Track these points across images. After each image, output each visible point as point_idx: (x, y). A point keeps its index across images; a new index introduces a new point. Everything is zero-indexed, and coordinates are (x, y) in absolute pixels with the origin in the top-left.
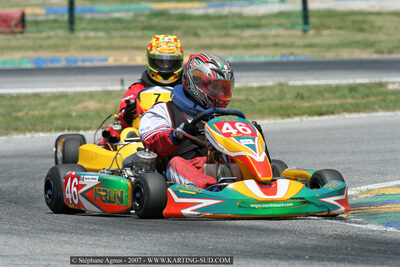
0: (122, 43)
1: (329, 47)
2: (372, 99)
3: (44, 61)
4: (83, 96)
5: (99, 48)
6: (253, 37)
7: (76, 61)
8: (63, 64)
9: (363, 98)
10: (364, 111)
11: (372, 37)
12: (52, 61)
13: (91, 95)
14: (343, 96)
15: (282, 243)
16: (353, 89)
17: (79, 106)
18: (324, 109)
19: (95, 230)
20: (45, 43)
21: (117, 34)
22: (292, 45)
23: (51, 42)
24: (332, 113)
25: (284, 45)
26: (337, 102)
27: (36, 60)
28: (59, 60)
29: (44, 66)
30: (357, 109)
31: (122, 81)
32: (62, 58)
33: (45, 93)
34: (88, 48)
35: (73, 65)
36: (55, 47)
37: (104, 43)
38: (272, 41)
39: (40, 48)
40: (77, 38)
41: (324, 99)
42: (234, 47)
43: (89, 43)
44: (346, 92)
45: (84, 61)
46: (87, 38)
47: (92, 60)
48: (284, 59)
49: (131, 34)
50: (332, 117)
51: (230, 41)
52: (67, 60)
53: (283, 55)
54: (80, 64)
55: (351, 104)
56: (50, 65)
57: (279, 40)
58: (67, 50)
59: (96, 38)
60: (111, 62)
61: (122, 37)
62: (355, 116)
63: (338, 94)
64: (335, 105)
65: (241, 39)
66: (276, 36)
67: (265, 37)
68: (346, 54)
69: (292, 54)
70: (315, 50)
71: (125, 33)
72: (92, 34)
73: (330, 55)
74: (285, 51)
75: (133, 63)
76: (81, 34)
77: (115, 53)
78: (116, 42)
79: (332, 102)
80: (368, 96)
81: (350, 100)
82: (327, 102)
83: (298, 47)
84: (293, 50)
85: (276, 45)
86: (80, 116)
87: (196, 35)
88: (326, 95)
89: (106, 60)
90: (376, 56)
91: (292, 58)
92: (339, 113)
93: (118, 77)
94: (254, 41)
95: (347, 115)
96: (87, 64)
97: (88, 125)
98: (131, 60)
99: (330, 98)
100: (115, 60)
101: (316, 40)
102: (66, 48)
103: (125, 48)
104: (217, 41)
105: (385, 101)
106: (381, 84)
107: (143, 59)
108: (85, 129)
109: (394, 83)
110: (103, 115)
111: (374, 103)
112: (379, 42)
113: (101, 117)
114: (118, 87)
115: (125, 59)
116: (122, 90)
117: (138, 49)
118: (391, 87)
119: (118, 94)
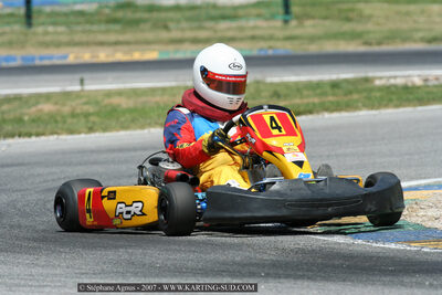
0: (84, 38)
1: (312, 39)
2: (355, 96)
4: (39, 98)
5: (58, 45)
6: (229, 29)
7: (33, 59)
8: (18, 63)
9: (346, 95)
10: (346, 111)
11: (359, 27)
12: (7, 59)
13: (48, 97)
14: (324, 94)
15: (238, 259)
16: (335, 85)
17: (33, 109)
18: (302, 109)
19: (34, 248)
21: (79, 28)
22: (271, 38)
23: (6, 38)
24: (310, 112)
25: (262, 38)
26: (316, 100)
28: (14, 59)
30: (337, 107)
31: (82, 82)
32: (18, 57)
34: (46, 45)
35: (30, 63)
36: (10, 44)
37: (64, 38)
38: (250, 33)
40: (35, 34)
41: (302, 97)
42: (206, 41)
43: (48, 38)
44: (328, 89)
45: (42, 58)
46: (46, 33)
47: (50, 58)
48: (262, 53)
49: (95, 27)
50: (310, 117)
51: (203, 34)
52: (23, 58)
53: (261, 49)
54: (38, 62)
55: (332, 102)
56: (4, 64)
57: (258, 33)
58: (23, 47)
59: (56, 33)
60: (71, 59)
61: (84, 32)
62: (335, 115)
63: (318, 91)
64: (314, 104)
65: (215, 31)
66: (255, 28)
67: (241, 29)
68: (330, 47)
69: (270, 48)
70: (296, 42)
71: (88, 27)
72: (51, 29)
73: (313, 48)
74: (263, 44)
75: (95, 60)
76: (40, 29)
77: (76, 49)
78: (77, 38)
79: (311, 100)
80: (351, 93)
81: (331, 98)
82: (305, 101)
83: (278, 39)
84: (272, 43)
85: (253, 38)
86: (33, 121)
87: (166, 28)
88: (305, 93)
89: (65, 57)
90: (362, 49)
91: (270, 52)
92: (318, 112)
93: (78, 76)
94: (230, 34)
95: (327, 115)
96: (46, 62)
97: (40, 130)
98: (93, 57)
99: (308, 96)
100: (76, 58)
101: (298, 32)
102: (23, 45)
103: (87, 44)
104: (189, 34)
105: (369, 98)
106: (367, 80)
107: (107, 56)
108: (38, 135)
109: (381, 78)
110: (59, 119)
111: (357, 101)
112: (368, 32)
113: (56, 121)
114: (77, 88)
115: (86, 56)
116: (82, 90)
117: (102, 44)
118: (378, 83)
119: (77, 95)
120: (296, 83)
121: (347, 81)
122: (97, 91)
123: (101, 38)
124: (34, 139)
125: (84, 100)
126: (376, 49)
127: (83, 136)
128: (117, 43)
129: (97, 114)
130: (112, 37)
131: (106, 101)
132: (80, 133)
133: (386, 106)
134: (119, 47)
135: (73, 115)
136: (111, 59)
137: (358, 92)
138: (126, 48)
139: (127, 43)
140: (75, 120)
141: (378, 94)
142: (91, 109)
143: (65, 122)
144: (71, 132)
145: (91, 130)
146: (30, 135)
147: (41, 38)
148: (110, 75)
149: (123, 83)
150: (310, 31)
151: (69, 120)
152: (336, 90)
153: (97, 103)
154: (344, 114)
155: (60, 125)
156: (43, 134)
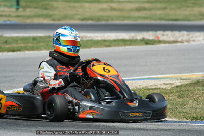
1: (28, 17)
2: (42, 44)
9: (37, 43)
11: (51, 12)
16: (34, 39)
18: (16, 49)
22: (9, 16)
24: (19, 51)
25: (5, 16)
26: (23, 45)
30: (32, 49)
44: (31, 40)
48: (4, 23)
50: (19, 53)
53: (4, 21)
55: (30, 47)
57: (4, 13)
62: (31, 52)
63: (26, 41)
64: (22, 47)
66: (3, 11)
68: (36, 21)
70: (21, 18)
73: (28, 21)
74: (5, 19)
79: (21, 45)
80: (40, 42)
81: (30, 45)
82: (18, 45)
83: (13, 17)
84: (9, 19)
88: (19, 42)
90: (51, 22)
92: (23, 51)
95: (27, 52)
105: (47, 45)
106: (49, 37)
111: (42, 46)
112: (54, 15)
120: (17, 37)
121: (40, 37)
126: (57, 22)
137: (43, 42)
150: (28, 13)
152: (34, 41)
154: (35, 52)
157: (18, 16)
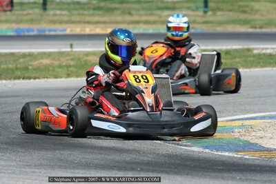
0: (78, 19)
1: (220, 23)
2: (237, 60)
3: (23, 30)
5: (61, 22)
7: (44, 31)
8: (35, 33)
9: (232, 59)
11: (250, 17)
12: (28, 30)
13: (49, 55)
16: (228, 52)
17: (37, 62)
20: (26, 18)
21: (76, 12)
23: (29, 17)
27: (17, 30)
28: (33, 31)
29: (22, 34)
31: (71, 46)
32: (35, 29)
33: (19, 53)
34: (54, 22)
35: (43, 33)
36: (31, 21)
37: (65, 18)
39: (21, 21)
40: (48, 15)
42: (154, 23)
43: (55, 18)
45: (50, 31)
46: (55, 15)
47: (55, 31)
49: (86, 12)
51: (152, 18)
52: (38, 30)
54: (47, 33)
56: (26, 34)
58: (39, 23)
59: (61, 15)
60: (68, 32)
61: (79, 14)
65: (160, 17)
68: (230, 29)
69: (193, 28)
70: (210, 25)
71: (81, 12)
73: (219, 29)
75: (83, 33)
76: (51, 12)
77: (71, 25)
78: (73, 18)
80: (235, 58)
83: (199, 23)
84: (194, 25)
86: (34, 69)
87: (130, 14)
89: (65, 30)
90: (251, 30)
91: (193, 31)
93: (70, 42)
96: (52, 33)
97: (37, 75)
98: (81, 31)
100: (71, 31)
101: (211, 19)
102: (39, 22)
103: (79, 22)
104: (144, 18)
105: (246, 61)
106: (248, 50)
107: (91, 30)
108: (35, 78)
109: (257, 49)
110: (51, 68)
111: (239, 63)
112: (255, 20)
113: (49, 70)
114: (69, 50)
115: (77, 30)
116: (71, 51)
117: (88, 23)
118: (256, 52)
119: (68, 54)
121: (236, 50)
122: (81, 52)
123: (89, 19)
124: (32, 80)
125: (72, 57)
126: (259, 30)
127: (63, 79)
128: (97, 22)
129: (75, 66)
130: (96, 19)
131: (85, 58)
132: (62, 78)
133: (256, 66)
134: (99, 25)
135: (60, 66)
136: (93, 32)
137: (240, 57)
138: (103, 25)
139: (105, 23)
140: (60, 69)
141: (252, 59)
142: (72, 63)
143: (54, 71)
144: (56, 77)
145: (69, 76)
146: (30, 78)
147: (51, 18)
148: (90, 42)
149: (97, 47)
150: (219, 18)
151: (57, 70)
152: (228, 56)
153: (79, 59)
155: (50, 73)
156: (39, 78)
157: (206, 22)
